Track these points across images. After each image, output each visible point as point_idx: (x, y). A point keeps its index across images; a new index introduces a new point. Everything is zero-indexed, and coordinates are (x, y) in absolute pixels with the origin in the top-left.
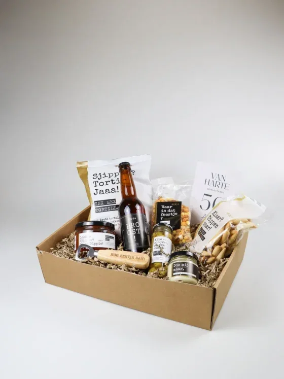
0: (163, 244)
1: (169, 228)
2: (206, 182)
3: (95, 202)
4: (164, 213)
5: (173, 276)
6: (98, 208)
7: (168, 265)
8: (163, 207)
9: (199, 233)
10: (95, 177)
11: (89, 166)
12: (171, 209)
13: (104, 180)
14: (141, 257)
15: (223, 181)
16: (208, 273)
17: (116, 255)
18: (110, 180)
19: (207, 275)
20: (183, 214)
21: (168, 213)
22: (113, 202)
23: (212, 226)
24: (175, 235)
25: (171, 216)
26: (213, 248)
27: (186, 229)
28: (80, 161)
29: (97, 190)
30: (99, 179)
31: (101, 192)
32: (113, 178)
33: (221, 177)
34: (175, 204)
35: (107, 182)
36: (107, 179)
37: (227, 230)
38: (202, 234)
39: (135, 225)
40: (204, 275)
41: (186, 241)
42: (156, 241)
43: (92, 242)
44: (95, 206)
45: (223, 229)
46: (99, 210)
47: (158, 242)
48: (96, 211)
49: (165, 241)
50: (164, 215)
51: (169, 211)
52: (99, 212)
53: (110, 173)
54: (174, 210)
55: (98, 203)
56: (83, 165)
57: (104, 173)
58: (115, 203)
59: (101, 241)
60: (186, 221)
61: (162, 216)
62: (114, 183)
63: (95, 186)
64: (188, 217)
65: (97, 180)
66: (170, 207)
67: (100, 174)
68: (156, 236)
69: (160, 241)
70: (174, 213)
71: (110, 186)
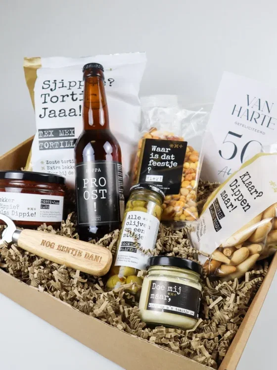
0: (142, 228)
1: (159, 194)
2: (236, 110)
3: (39, 130)
4: (155, 160)
5: (148, 308)
6: (44, 142)
7: (145, 274)
8: (154, 148)
9: (212, 209)
10: (45, 86)
12: (167, 154)
13: (59, 92)
14: (94, 255)
15: (266, 112)
16: (218, 304)
17: (51, 245)
18: (70, 92)
19: (217, 307)
20: (186, 165)
21: (162, 161)
22: (70, 132)
24: (168, 205)
25: (165, 167)
26: (234, 249)
27: (189, 196)
29: (45, 109)
30: (51, 90)
31: (52, 114)
32: (75, 89)
33: (263, 103)
34: (176, 146)
35: (63, 96)
36: (65, 91)
37: (267, 221)
38: (218, 214)
39: (97, 183)
40: (211, 307)
41: (187, 218)
42: (129, 221)
43: (15, 210)
44: (39, 138)
45: (260, 218)
46: (45, 146)
47: (133, 223)
48: (40, 147)
49: (147, 223)
50: (154, 164)
51: (163, 157)
52: (44, 149)
53: (71, 81)
54: (173, 157)
55: (44, 133)
56: (34, 64)
57: (63, 80)
58: (73, 134)
59: (32, 209)
60: (190, 181)
61: (150, 165)
62: (75, 99)
63: (44, 101)
64: (195, 172)
65: (48, 91)
66: (166, 150)
67: (55, 81)
68: (132, 208)
69: (137, 221)
70: (172, 162)
71: (68, 104)
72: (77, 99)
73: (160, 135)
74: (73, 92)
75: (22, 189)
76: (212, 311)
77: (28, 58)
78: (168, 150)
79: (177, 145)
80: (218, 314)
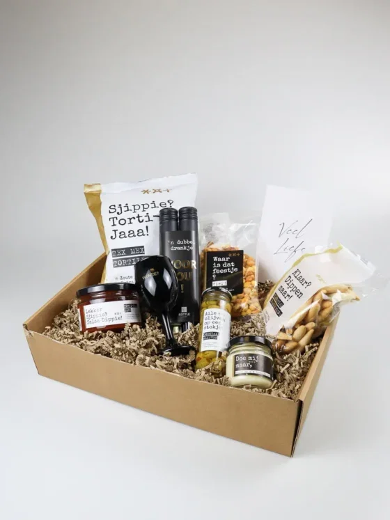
0: (218, 321)
1: (227, 294)
3: (112, 250)
4: (217, 268)
5: (235, 375)
6: (117, 260)
7: (227, 355)
8: (215, 259)
9: (272, 302)
10: (112, 211)
11: (103, 191)
12: (227, 262)
13: (125, 215)
16: (287, 369)
18: (135, 215)
19: (286, 372)
20: (246, 269)
21: (224, 268)
22: (140, 250)
23: (293, 293)
24: (235, 303)
25: (228, 273)
26: (294, 329)
27: (251, 294)
28: (89, 184)
29: (115, 231)
30: (118, 213)
31: (122, 235)
32: (140, 212)
34: (234, 255)
35: (130, 219)
36: (131, 214)
37: (316, 302)
38: (277, 304)
41: (253, 312)
42: (207, 316)
43: (104, 317)
44: (113, 257)
45: (310, 301)
46: (119, 264)
47: (210, 318)
48: (114, 265)
49: (221, 316)
50: (218, 271)
51: (225, 265)
52: (118, 266)
53: (135, 205)
54: (233, 264)
55: (117, 253)
56: (95, 189)
57: (127, 205)
58: (143, 252)
59: (118, 314)
60: (251, 281)
61: (214, 273)
62: (141, 220)
63: (113, 224)
64: (254, 274)
65: (115, 215)
66: (226, 259)
67: (120, 205)
68: (207, 308)
69: (213, 316)
70: (233, 268)
71: (136, 226)
72: (143, 220)
73: (219, 246)
74: (138, 215)
76: (283, 374)
78: (228, 259)
79: (236, 254)
80: (287, 377)
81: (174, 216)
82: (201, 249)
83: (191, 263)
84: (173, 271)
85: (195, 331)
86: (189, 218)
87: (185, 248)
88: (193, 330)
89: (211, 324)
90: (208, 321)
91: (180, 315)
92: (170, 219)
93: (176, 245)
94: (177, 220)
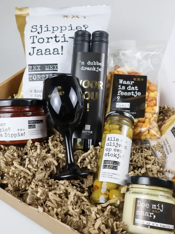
0: (120, 148)
1: (130, 118)
3: (29, 65)
4: (122, 91)
6: (33, 75)
8: (121, 81)
10: (33, 30)
12: (132, 86)
13: (45, 35)
18: (53, 35)
21: (128, 91)
22: (54, 68)
25: (131, 96)
27: (152, 119)
29: (33, 48)
30: (38, 33)
31: (39, 52)
32: (57, 33)
35: (48, 38)
36: (49, 34)
41: (152, 137)
42: (109, 142)
43: (7, 132)
44: (29, 71)
46: (34, 78)
47: (112, 144)
48: (29, 79)
50: (122, 93)
51: (129, 88)
52: (33, 80)
53: (54, 26)
54: (137, 88)
55: (33, 68)
56: (23, 13)
57: (47, 26)
58: (56, 69)
59: (21, 130)
60: (152, 107)
61: (119, 94)
62: (57, 40)
63: (32, 42)
64: (156, 100)
65: (36, 34)
66: (130, 83)
67: (41, 26)
68: (110, 132)
69: (116, 142)
70: (136, 92)
71: (52, 45)
72: (59, 41)
73: (125, 70)
74: (56, 35)
75: (11, 114)
77: (19, 8)
78: (133, 83)
79: (139, 79)
81: (87, 39)
82: (108, 71)
83: (98, 84)
84: (80, 90)
85: (96, 154)
86: (101, 41)
87: (94, 69)
88: (93, 153)
89: (112, 152)
90: (109, 147)
91: (83, 132)
92: (83, 41)
93: (86, 65)
94: (89, 42)
